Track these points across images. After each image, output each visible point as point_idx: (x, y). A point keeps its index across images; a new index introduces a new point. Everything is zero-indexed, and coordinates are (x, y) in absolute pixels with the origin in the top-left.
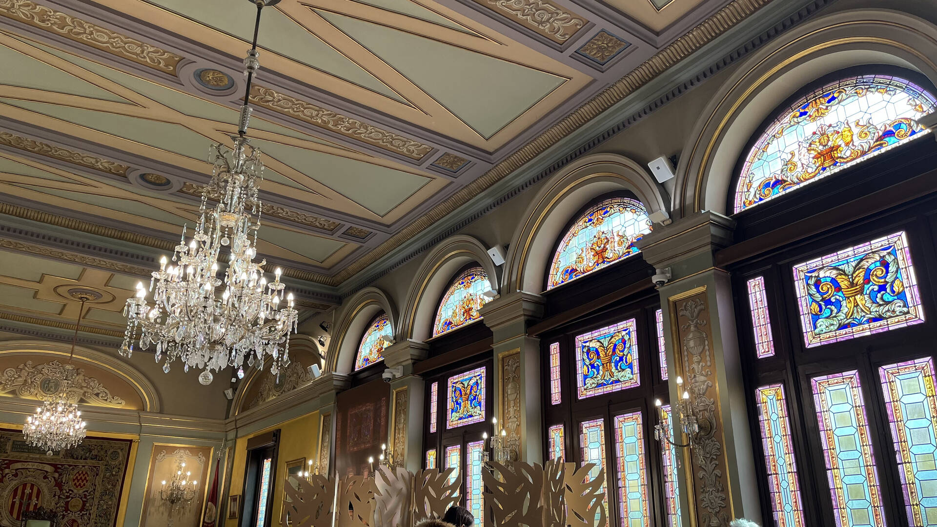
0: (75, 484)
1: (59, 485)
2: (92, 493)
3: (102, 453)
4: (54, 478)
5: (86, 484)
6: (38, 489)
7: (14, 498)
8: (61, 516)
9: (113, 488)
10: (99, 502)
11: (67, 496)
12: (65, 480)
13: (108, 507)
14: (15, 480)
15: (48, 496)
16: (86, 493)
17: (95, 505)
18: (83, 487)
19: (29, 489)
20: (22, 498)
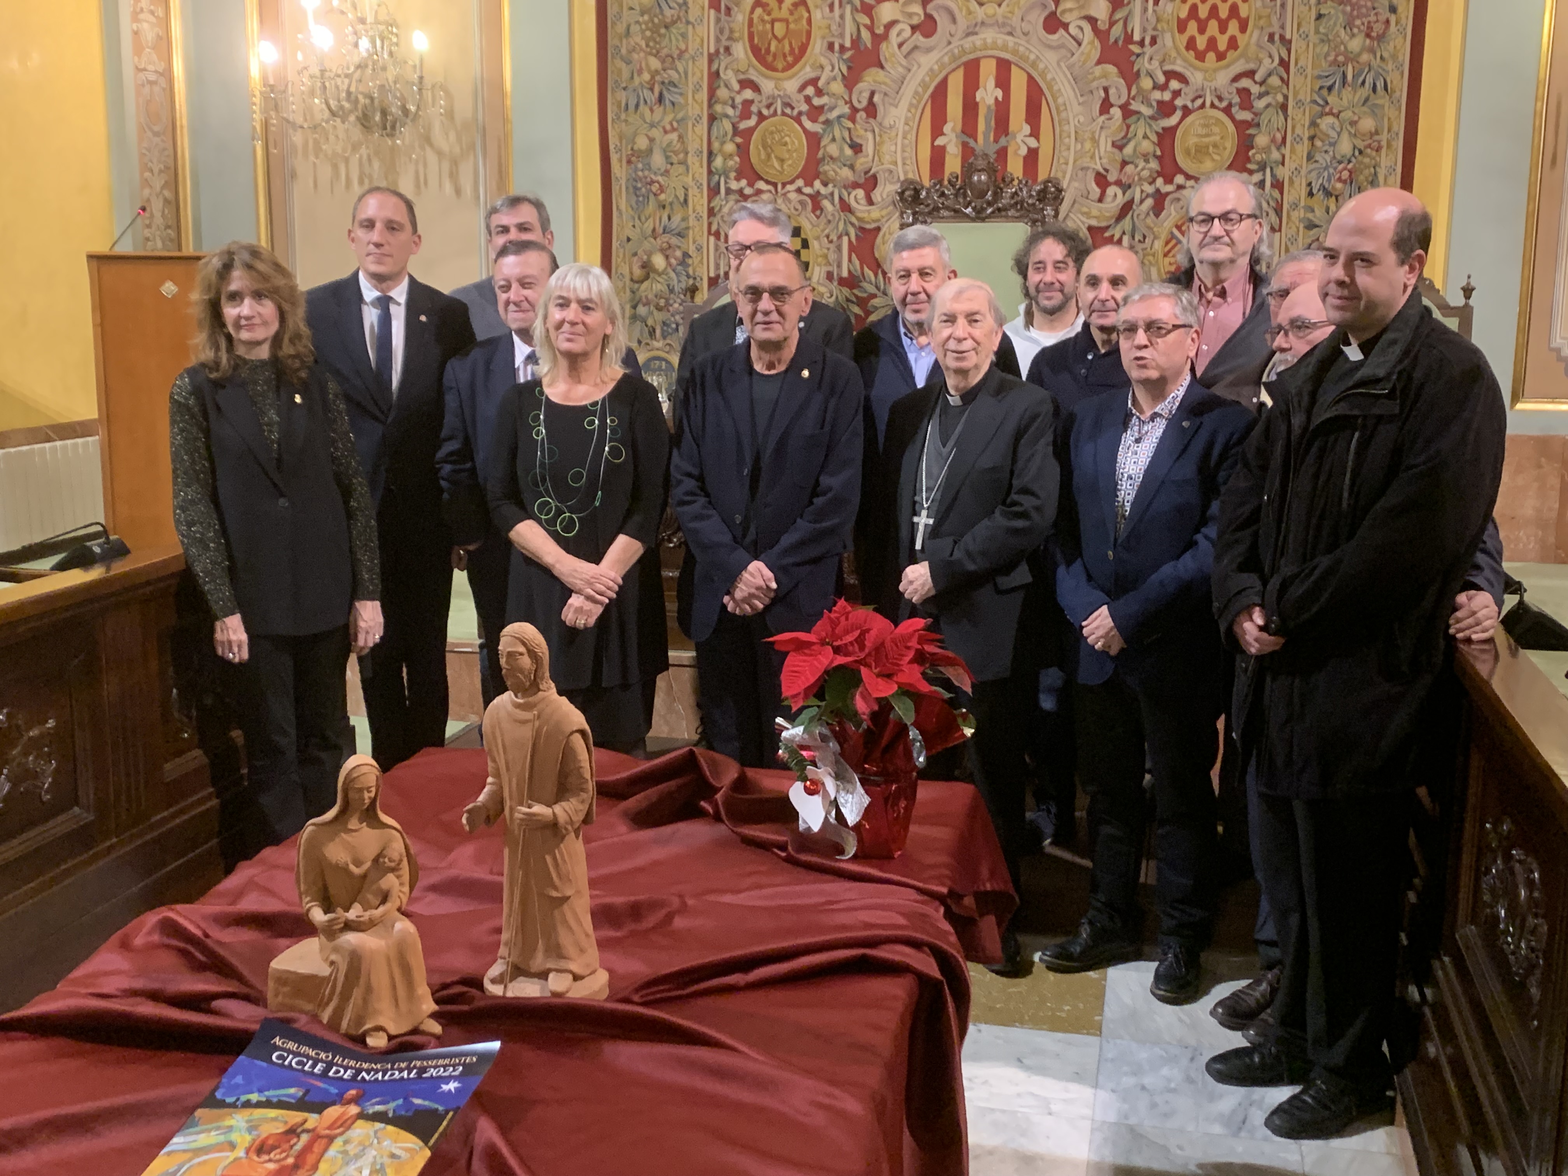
0: (1191, 44)
1: (1119, 54)
2: (1275, 81)
4: (1091, 20)
5: (1242, 40)
6: (1031, 79)
7: (937, 131)
8: (1149, 202)
9: (1372, 51)
10: (1314, 124)
11: (1160, 103)
12: (1144, 30)
13: (1360, 144)
14: (929, 50)
15: (1077, 108)
16: (1245, 83)
17: (1298, 139)
18: (1231, 55)
19: (991, 83)
20: (969, 127)
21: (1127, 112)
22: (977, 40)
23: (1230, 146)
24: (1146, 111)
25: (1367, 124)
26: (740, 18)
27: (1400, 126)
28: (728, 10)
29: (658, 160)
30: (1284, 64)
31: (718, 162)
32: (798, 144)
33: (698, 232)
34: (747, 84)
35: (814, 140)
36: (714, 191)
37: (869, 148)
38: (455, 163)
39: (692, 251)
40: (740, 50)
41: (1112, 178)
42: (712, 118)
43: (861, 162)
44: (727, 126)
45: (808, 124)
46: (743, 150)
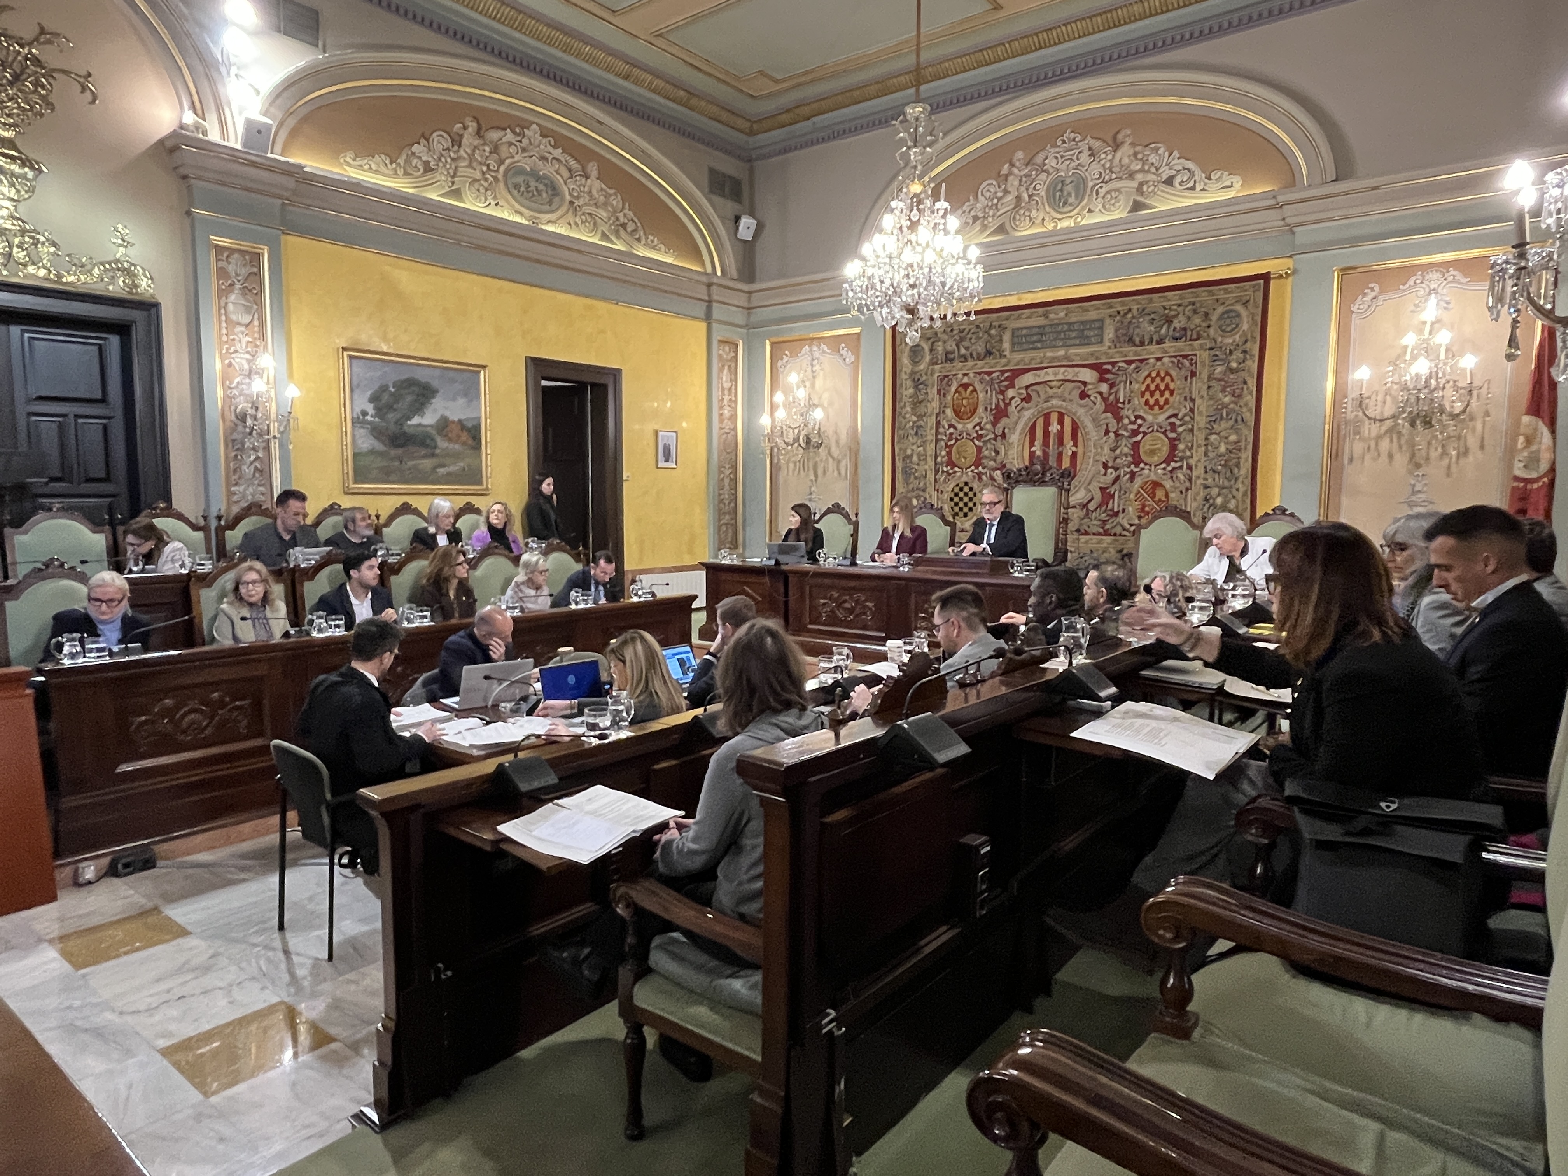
0: (1147, 403)
1: (1113, 408)
2: (1187, 418)
3: (1197, 320)
4: (1101, 393)
5: (1171, 400)
7: (1032, 444)
8: (1128, 476)
9: (1236, 403)
10: (1207, 439)
11: (1133, 430)
12: (1125, 397)
13: (1230, 448)
14: (1029, 409)
15: (1095, 434)
16: (1173, 420)
17: (1199, 446)
18: (1166, 407)
19: (1056, 423)
20: (1046, 443)
21: (1117, 434)
22: (1049, 404)
23: (1166, 449)
24: (1126, 434)
25: (1233, 438)
26: (949, 398)
27: (1251, 439)
28: (945, 395)
29: (915, 458)
30: (1192, 410)
31: (939, 459)
32: (971, 450)
33: (931, 489)
34: (951, 426)
35: (979, 449)
36: (937, 472)
37: (1003, 452)
38: (839, 462)
39: (928, 496)
40: (949, 412)
41: (1110, 465)
42: (937, 441)
43: (999, 459)
44: (943, 443)
45: (976, 442)
46: (949, 454)
